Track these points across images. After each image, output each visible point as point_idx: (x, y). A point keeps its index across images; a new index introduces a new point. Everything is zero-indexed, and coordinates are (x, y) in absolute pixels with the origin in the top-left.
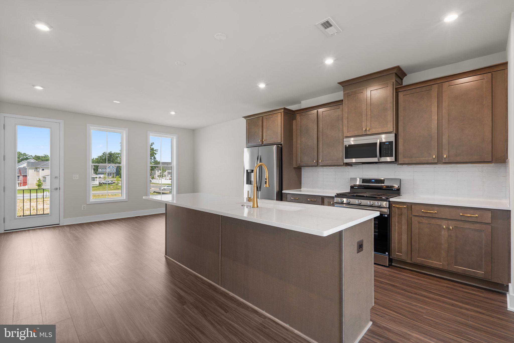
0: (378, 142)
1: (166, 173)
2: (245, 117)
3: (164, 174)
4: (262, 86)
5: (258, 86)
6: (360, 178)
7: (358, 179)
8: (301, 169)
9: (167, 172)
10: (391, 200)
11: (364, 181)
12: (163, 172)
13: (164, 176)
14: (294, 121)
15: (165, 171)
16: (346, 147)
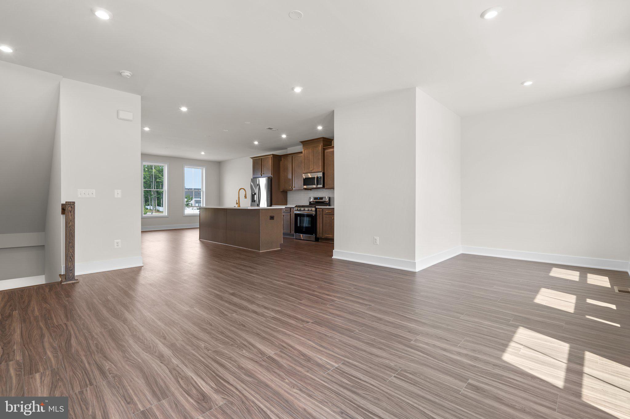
0: (316, 177)
1: (193, 202)
2: (252, 158)
3: (190, 203)
4: (256, 143)
5: (254, 143)
6: (313, 197)
7: (312, 198)
8: (287, 192)
9: (194, 200)
10: (317, 207)
11: (315, 198)
12: (189, 201)
13: (190, 205)
14: (281, 162)
15: (192, 200)
16: (304, 179)
